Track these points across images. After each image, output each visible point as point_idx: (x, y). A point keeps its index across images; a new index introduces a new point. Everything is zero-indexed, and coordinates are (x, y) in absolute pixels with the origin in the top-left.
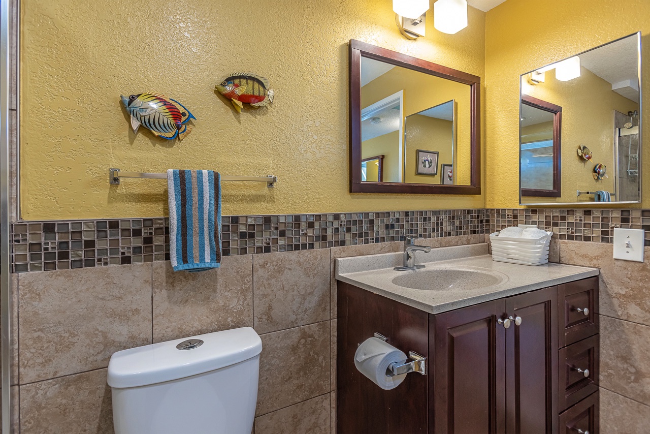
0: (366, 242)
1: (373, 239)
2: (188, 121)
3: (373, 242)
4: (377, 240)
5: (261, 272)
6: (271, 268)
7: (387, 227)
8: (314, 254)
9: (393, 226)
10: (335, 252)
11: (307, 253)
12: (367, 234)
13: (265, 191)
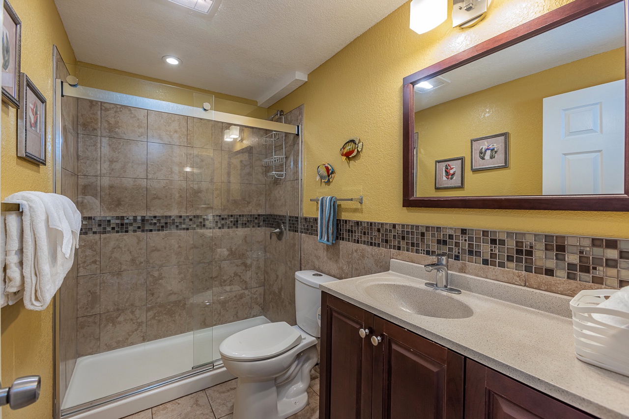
0: (417, 252)
1: (424, 251)
2: (333, 172)
3: (424, 254)
4: (428, 253)
5: (355, 254)
6: (359, 254)
7: (439, 242)
8: (380, 251)
9: (445, 243)
10: (393, 254)
11: (376, 249)
12: (418, 245)
13: (359, 206)
